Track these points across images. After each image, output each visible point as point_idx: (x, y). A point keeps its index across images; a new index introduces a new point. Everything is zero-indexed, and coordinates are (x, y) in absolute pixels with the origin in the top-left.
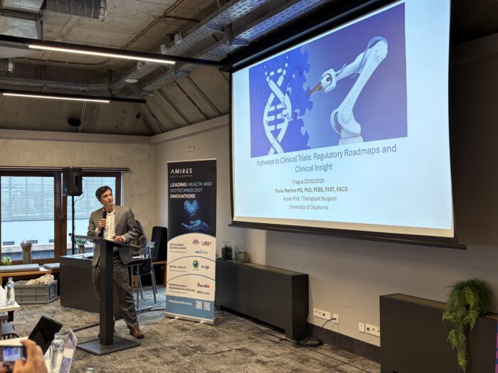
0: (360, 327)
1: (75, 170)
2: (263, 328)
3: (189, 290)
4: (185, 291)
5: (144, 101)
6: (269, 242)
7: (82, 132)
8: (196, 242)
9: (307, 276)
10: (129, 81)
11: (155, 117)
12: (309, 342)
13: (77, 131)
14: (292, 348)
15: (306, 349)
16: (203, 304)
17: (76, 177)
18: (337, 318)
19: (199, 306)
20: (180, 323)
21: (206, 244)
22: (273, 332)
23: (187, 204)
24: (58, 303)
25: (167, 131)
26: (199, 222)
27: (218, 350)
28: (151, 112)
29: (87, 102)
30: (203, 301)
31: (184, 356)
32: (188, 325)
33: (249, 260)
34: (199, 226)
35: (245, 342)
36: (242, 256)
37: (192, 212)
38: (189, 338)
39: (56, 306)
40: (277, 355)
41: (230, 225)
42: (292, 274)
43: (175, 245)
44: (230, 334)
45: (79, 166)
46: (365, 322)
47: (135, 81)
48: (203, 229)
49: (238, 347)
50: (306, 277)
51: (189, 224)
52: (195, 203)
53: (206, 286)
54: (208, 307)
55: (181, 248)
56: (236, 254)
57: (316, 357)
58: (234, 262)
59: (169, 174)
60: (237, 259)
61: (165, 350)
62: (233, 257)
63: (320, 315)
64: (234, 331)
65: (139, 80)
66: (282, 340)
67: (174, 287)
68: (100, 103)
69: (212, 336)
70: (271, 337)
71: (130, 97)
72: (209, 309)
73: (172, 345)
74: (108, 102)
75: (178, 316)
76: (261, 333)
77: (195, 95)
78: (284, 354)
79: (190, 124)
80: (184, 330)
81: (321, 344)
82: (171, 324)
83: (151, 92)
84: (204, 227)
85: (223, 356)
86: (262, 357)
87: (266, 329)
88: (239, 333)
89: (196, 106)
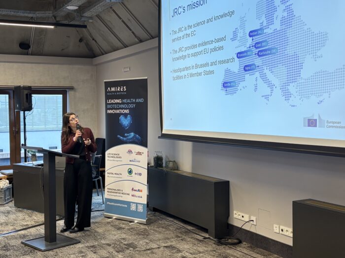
0: (275, 228)
1: (25, 88)
2: (190, 228)
3: (125, 194)
4: (121, 195)
5: (85, 27)
6: (195, 151)
7: (32, 54)
8: (130, 152)
9: (229, 182)
10: (68, 7)
11: (96, 41)
12: (230, 241)
13: (27, 54)
14: (214, 246)
15: (227, 247)
16: (137, 206)
17: (27, 95)
18: (254, 220)
19: (133, 208)
20: (117, 222)
21: (139, 153)
22: (197, 231)
23: (122, 118)
24: (12, 204)
25: (106, 53)
26: (132, 134)
27: (148, 248)
28: (92, 37)
29: (36, 28)
30: (137, 203)
31: (118, 252)
32: (123, 224)
33: (178, 167)
34: (133, 137)
35: (172, 240)
36: (171, 165)
37: (126, 125)
38: (124, 236)
39: (10, 207)
40: (200, 253)
41: (159, 137)
42: (214, 181)
43: (112, 154)
44: (160, 233)
45: (29, 85)
46: (280, 225)
47: (76, 8)
48: (136, 141)
49: (166, 245)
50: (227, 184)
51: (124, 136)
52: (129, 117)
53: (139, 190)
54: (141, 209)
55: (117, 157)
56: (166, 163)
57: (235, 254)
58: (164, 169)
59: (106, 92)
60: (167, 166)
61: (102, 247)
62: (164, 165)
63: (239, 217)
64: (164, 230)
65: (80, 7)
66: (205, 238)
67: (112, 191)
68: (46, 29)
69: (144, 234)
70: (196, 235)
71: (72, 23)
72: (142, 211)
73: (108, 242)
74: (52, 27)
75: (115, 216)
76: (188, 232)
77: (129, 20)
78: (207, 251)
79: (126, 46)
80: (119, 228)
81: (240, 242)
82: (108, 223)
83: (91, 18)
84: (137, 138)
85: (152, 253)
86: (187, 254)
87: (192, 228)
88: (168, 232)
89: (131, 30)
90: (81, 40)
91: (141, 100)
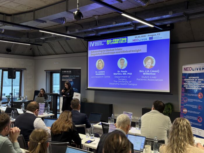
1: (14, 69)
5: (41, 45)
7: (10, 54)
9: (112, 105)
10: (41, 38)
11: (39, 50)
13: (8, 54)
17: (15, 72)
21: (77, 96)
25: (43, 56)
29: (15, 43)
41: (86, 90)
46: (134, 116)
47: (44, 39)
52: (72, 82)
65: (46, 39)
74: (30, 45)
77: (65, 45)
79: (57, 54)
84: (76, 90)
89: (63, 49)
90: (31, 49)
91: (78, 76)
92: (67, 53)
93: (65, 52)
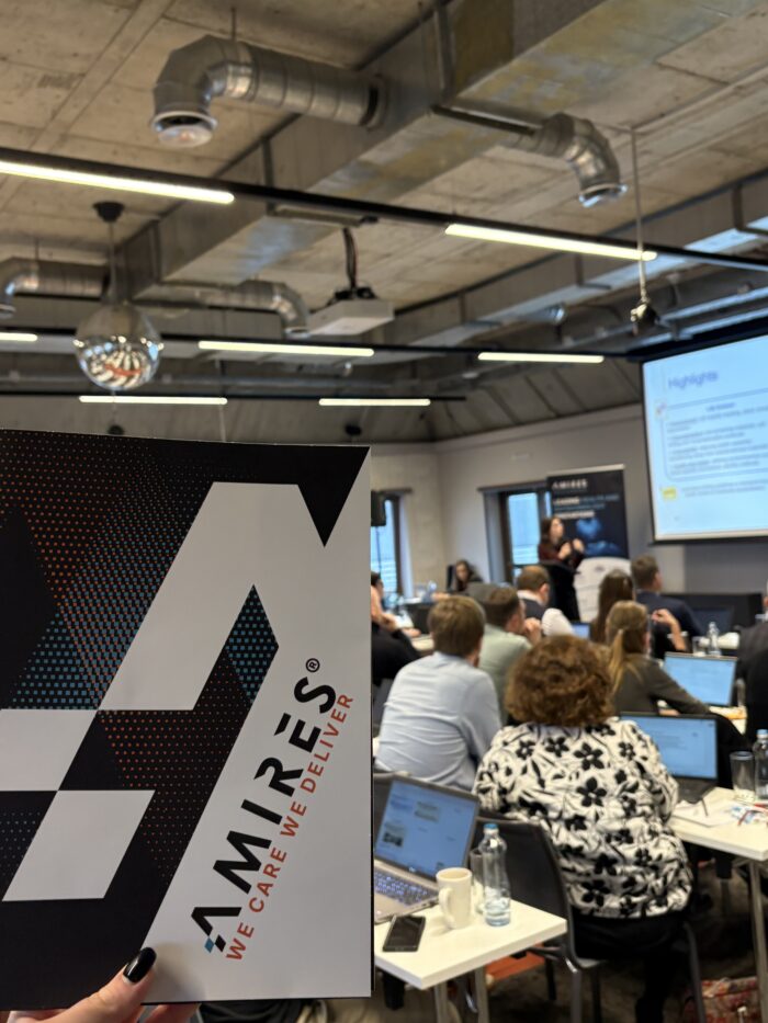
8: (599, 568)
23: (582, 523)
26: (602, 544)
34: (604, 548)
47: (476, 375)
48: (610, 552)
52: (594, 523)
65: (481, 374)
74: (426, 402)
79: (521, 424)
84: (611, 549)
91: (614, 498)
92: (559, 416)
93: (552, 414)
